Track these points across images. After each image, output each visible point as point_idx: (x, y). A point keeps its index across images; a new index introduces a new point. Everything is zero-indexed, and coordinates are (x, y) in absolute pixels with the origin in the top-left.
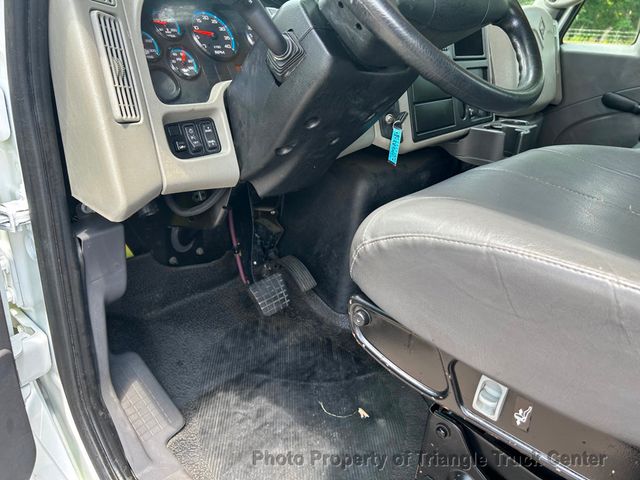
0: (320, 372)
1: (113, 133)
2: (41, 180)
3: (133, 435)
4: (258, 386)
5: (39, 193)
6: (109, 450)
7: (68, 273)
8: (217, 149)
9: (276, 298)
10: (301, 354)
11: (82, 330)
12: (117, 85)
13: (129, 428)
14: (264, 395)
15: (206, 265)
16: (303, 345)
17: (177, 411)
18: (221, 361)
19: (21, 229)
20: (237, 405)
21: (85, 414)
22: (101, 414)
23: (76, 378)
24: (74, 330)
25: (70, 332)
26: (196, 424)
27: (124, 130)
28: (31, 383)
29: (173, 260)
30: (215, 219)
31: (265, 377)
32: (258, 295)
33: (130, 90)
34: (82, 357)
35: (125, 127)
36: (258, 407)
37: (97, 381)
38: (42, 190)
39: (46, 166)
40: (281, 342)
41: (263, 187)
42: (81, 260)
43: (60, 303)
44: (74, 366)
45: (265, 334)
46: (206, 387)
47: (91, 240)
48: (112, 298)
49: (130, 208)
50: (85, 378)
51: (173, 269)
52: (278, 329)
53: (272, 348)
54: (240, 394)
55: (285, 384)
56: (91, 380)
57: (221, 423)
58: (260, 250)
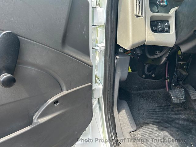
0: (193, 132)
1: (133, 19)
2: (109, 37)
3: (120, 126)
4: (166, 128)
5: (108, 41)
6: (112, 126)
7: (111, 68)
8: (168, 31)
9: (180, 98)
10: (186, 122)
11: (112, 87)
12: (137, 3)
13: (119, 123)
14: (168, 131)
15: (155, 80)
16: (188, 120)
17: (135, 124)
18: (153, 114)
19: (102, 52)
20: (156, 131)
21: (108, 113)
22: (112, 115)
23: (107, 101)
24: (109, 86)
25: (108, 86)
26: (140, 131)
27: (136, 18)
28: (96, 99)
29: (144, 76)
30: (161, 61)
31: (169, 125)
32: (172, 94)
33: (141, 6)
34: (110, 95)
35: (137, 18)
36: (164, 135)
37: (113, 104)
38: (109, 40)
39: (112, 32)
40: (178, 116)
41: (184, 48)
42: (115, 64)
43: (107, 76)
44: (108, 97)
45: (172, 110)
46: (146, 121)
47: (119, 58)
48: (122, 80)
49: (133, 45)
50: (110, 101)
51: (143, 79)
52: (178, 111)
53: (174, 117)
54: (158, 128)
55: (177, 131)
56: (111, 103)
57: (149, 134)
58: (176, 80)
